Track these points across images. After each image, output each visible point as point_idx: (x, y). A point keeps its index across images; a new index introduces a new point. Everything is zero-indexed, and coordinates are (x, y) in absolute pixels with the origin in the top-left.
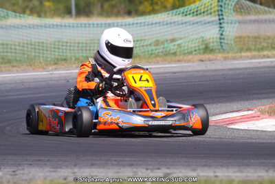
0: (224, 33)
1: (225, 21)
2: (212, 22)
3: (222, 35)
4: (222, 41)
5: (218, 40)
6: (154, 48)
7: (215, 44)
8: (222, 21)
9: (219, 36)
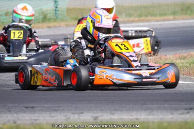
3: (56, 7)
5: (54, 11)
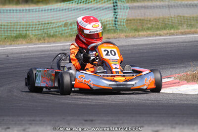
0: (118, 17)
1: (119, 7)
2: (109, 8)
4: (116, 23)
6: (64, 29)
7: (111, 25)
8: (116, 7)
9: (114, 19)
